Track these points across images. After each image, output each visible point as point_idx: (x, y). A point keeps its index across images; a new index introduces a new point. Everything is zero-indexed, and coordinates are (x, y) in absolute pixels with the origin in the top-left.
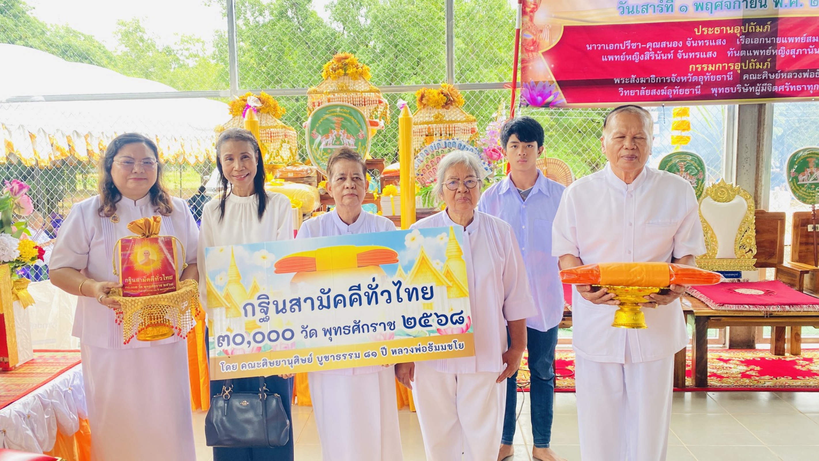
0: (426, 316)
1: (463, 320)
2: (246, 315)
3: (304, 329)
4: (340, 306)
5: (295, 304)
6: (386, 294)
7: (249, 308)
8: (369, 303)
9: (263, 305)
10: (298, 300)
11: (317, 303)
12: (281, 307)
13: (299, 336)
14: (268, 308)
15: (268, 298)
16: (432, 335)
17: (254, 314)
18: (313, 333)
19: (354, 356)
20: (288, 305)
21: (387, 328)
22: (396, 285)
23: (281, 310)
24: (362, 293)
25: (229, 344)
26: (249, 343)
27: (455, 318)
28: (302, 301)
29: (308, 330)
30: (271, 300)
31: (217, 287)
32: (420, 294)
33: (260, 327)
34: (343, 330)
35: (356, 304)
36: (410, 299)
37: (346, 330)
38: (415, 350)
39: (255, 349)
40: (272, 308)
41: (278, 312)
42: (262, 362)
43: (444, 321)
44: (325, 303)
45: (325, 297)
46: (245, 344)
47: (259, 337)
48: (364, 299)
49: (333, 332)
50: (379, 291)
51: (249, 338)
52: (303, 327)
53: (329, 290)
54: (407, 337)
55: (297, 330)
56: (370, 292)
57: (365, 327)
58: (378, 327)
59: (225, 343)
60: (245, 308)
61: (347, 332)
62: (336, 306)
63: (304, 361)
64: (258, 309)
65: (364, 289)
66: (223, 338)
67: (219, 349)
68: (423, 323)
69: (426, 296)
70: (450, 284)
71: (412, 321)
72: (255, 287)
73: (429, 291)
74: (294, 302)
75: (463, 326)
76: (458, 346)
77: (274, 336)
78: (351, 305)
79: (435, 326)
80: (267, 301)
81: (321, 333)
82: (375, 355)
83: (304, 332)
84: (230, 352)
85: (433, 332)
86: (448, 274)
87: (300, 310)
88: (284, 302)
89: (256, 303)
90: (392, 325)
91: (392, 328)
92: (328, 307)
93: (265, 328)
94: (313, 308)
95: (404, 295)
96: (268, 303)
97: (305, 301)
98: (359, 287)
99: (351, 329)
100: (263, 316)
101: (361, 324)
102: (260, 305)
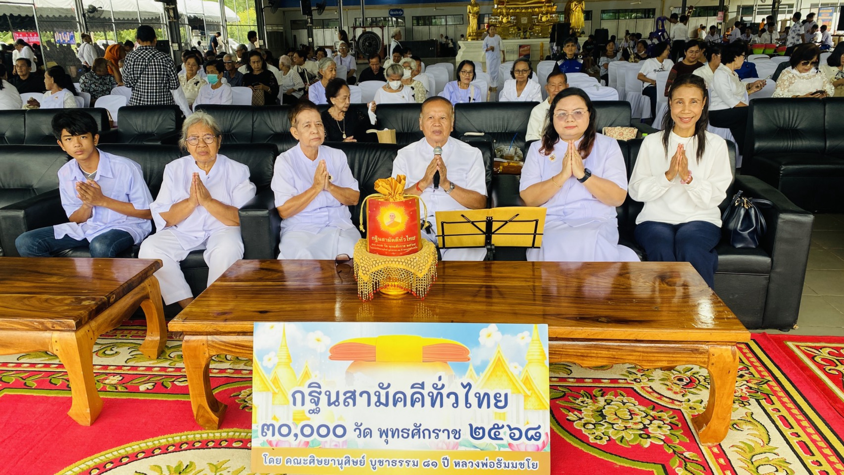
0: (497, 427)
1: (540, 437)
2: (295, 404)
3: (358, 427)
4: (400, 405)
5: (350, 397)
6: (453, 397)
7: (298, 396)
8: (433, 405)
9: (314, 394)
10: (354, 393)
11: (374, 399)
12: (333, 399)
13: (351, 434)
14: (319, 399)
15: (319, 387)
16: (502, 449)
17: (303, 404)
18: (367, 433)
19: (411, 464)
20: (342, 398)
21: (452, 436)
22: (465, 387)
23: (334, 403)
24: (425, 392)
25: (273, 435)
26: (296, 435)
27: (531, 433)
28: (357, 394)
29: (362, 428)
30: (323, 390)
31: (265, 368)
32: (493, 402)
33: (309, 419)
34: (401, 433)
35: (418, 405)
36: (480, 406)
37: (405, 433)
38: (481, 465)
39: (302, 443)
40: (324, 399)
41: (330, 404)
42: (309, 459)
43: (517, 436)
44: (383, 400)
45: (383, 393)
46: (291, 437)
47: (307, 431)
48: (428, 400)
49: (390, 433)
50: (445, 392)
51: (296, 430)
52: (356, 424)
53: (389, 385)
54: (473, 449)
55: (350, 428)
56: (435, 392)
57: (426, 432)
58: (440, 434)
59: (270, 433)
60: (293, 395)
61: (405, 435)
62: (395, 405)
63: (355, 463)
64: (308, 398)
65: (428, 388)
66: (268, 426)
67: (262, 439)
68: (493, 436)
69: (499, 404)
70: (529, 393)
71: (481, 431)
72: (306, 373)
73: (502, 398)
74: (348, 395)
75: (540, 443)
76: (531, 466)
77: (323, 431)
78: (413, 405)
79: (507, 439)
80: (318, 390)
81: (376, 434)
82: (435, 465)
83: (358, 431)
84: (274, 443)
85: (503, 446)
86: (527, 381)
87: (354, 404)
88: (338, 393)
89: (307, 391)
90: (457, 433)
91: (457, 436)
92: (386, 405)
93: (315, 421)
94: (369, 404)
95: (473, 400)
96: (320, 393)
97: (361, 395)
98: (422, 386)
99: (410, 432)
100: (313, 407)
101: (422, 429)
102: (310, 394)
